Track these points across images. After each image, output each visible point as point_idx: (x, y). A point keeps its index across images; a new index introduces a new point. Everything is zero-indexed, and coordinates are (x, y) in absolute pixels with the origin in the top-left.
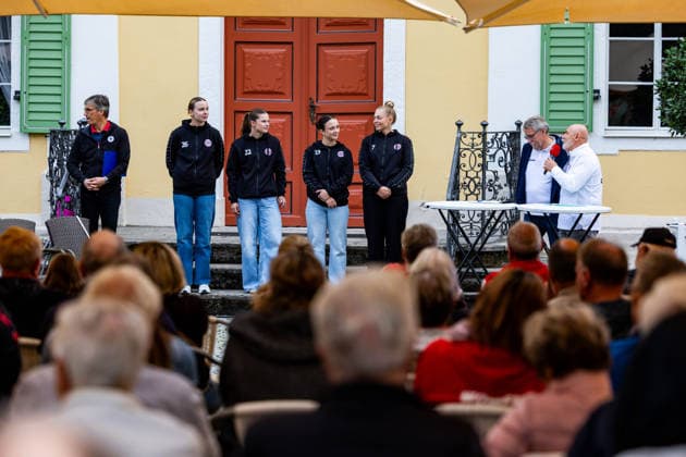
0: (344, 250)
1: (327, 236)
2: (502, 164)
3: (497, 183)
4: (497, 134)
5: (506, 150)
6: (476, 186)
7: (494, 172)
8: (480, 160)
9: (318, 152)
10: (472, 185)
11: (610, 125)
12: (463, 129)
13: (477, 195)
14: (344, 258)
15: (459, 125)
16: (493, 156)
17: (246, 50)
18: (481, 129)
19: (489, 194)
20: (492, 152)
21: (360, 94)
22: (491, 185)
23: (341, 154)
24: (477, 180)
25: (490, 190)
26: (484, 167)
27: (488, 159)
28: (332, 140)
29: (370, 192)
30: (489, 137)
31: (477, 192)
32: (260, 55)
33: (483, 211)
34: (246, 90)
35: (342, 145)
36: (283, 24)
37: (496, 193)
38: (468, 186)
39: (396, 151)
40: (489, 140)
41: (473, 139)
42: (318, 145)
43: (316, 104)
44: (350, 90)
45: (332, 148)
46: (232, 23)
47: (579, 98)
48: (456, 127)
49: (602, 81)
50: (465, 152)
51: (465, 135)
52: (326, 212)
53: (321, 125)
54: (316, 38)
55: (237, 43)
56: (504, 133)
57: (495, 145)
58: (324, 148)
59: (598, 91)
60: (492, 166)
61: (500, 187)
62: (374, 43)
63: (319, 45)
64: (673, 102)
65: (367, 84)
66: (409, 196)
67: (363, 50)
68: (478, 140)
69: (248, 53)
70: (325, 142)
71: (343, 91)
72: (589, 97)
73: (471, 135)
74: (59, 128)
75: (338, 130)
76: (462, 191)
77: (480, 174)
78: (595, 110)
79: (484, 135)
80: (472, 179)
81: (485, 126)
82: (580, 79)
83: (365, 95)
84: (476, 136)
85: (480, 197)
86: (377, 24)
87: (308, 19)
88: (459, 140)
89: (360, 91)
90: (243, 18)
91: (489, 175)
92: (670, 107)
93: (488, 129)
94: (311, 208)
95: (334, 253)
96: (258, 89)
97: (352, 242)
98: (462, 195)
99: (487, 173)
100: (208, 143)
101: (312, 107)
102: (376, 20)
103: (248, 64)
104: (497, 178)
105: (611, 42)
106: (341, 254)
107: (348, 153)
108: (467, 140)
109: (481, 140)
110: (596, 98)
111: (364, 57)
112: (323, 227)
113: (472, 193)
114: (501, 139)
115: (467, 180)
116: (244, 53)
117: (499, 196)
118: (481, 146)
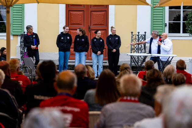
0: (102, 66)
4: (142, 35)
5: (144, 39)
6: (136, 49)
9: (95, 40)
11: (169, 33)
12: (133, 34)
14: (102, 68)
15: (132, 33)
17: (72, 13)
18: (138, 34)
19: (140, 51)
20: (140, 40)
21: (102, 24)
22: (140, 49)
23: (101, 41)
24: (137, 48)
28: (99, 37)
29: (110, 50)
31: (137, 51)
32: (75, 14)
33: (138, 56)
34: (71, 23)
35: (101, 38)
36: (82, 6)
37: (141, 51)
38: (134, 49)
39: (117, 40)
40: (140, 37)
41: (136, 36)
42: (95, 38)
43: (90, 27)
44: (99, 23)
45: (99, 39)
46: (68, 6)
47: (161, 26)
48: (131, 33)
49: (167, 21)
50: (133, 40)
51: (133, 35)
52: (98, 56)
53: (96, 33)
54: (91, 9)
55: (69, 11)
58: (97, 39)
59: (166, 24)
61: (143, 50)
62: (106, 11)
63: (91, 11)
65: (104, 22)
67: (103, 13)
68: (137, 37)
70: (97, 37)
71: (97, 23)
72: (164, 25)
73: (135, 36)
74: (24, 33)
75: (100, 34)
77: (138, 46)
78: (165, 29)
79: (138, 35)
80: (135, 47)
81: (139, 33)
82: (161, 21)
83: (104, 25)
85: (137, 52)
86: (107, 6)
87: (88, 5)
88: (132, 37)
91: (140, 46)
92: (190, 28)
93: (139, 34)
94: (93, 55)
95: (100, 67)
96: (75, 23)
98: (133, 52)
100: (68, 38)
101: (90, 28)
103: (72, 16)
104: (142, 47)
105: (169, 11)
106: (101, 67)
107: (103, 40)
108: (134, 37)
110: (166, 26)
111: (103, 15)
112: (97, 60)
113: (135, 51)
114: (143, 37)
116: (71, 13)
117: (142, 52)
118: (138, 39)
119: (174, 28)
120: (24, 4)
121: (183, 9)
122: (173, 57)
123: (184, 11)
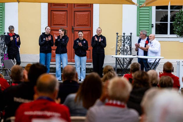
0: (85, 69)
1: (81, 65)
2: (129, 45)
3: (127, 50)
4: (127, 36)
5: (130, 41)
6: (122, 51)
7: (127, 47)
8: (123, 44)
9: (78, 41)
10: (121, 51)
11: (156, 34)
12: (118, 35)
13: (122, 53)
14: (85, 71)
15: (117, 34)
16: (126, 43)
18: (123, 35)
19: (125, 53)
20: (126, 41)
21: (86, 25)
22: (126, 51)
24: (122, 49)
25: (126, 52)
26: (124, 45)
27: (125, 43)
30: (125, 37)
32: (58, 14)
33: (124, 58)
34: (54, 24)
36: (64, 5)
37: (127, 53)
38: (120, 51)
40: (125, 38)
41: (121, 38)
44: (84, 24)
46: (50, 5)
47: (148, 26)
48: (116, 34)
49: (154, 22)
50: (119, 41)
52: (80, 58)
54: (74, 9)
55: (51, 11)
56: (129, 36)
57: (127, 40)
58: (80, 40)
59: (153, 25)
60: (126, 45)
61: (128, 51)
62: (90, 11)
63: (75, 11)
64: (178, 28)
65: (88, 22)
66: (105, 53)
67: (87, 13)
69: (55, 13)
71: (81, 24)
72: (150, 26)
73: (120, 37)
74: (4, 34)
76: (118, 52)
77: (123, 47)
78: (152, 30)
79: (124, 37)
80: (121, 49)
81: (124, 34)
82: (148, 21)
83: (88, 25)
84: (122, 37)
85: (123, 54)
86: (91, 6)
87: (72, 4)
88: (117, 38)
89: (86, 24)
90: (53, 3)
91: (125, 48)
92: (177, 29)
93: (125, 35)
95: (82, 70)
96: (57, 23)
97: (87, 67)
98: (118, 54)
99: (125, 47)
101: (73, 29)
102: (91, 4)
103: (55, 17)
104: (127, 49)
105: (156, 11)
106: (84, 70)
108: (119, 38)
109: (123, 38)
110: (152, 27)
111: (87, 15)
112: (79, 62)
113: (121, 53)
114: (128, 38)
115: (119, 49)
116: (53, 14)
117: (128, 54)
118: (123, 40)
119: (161, 29)
120: (4, 3)
121: (170, 9)
122: (160, 59)
123: (171, 12)
